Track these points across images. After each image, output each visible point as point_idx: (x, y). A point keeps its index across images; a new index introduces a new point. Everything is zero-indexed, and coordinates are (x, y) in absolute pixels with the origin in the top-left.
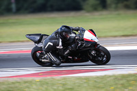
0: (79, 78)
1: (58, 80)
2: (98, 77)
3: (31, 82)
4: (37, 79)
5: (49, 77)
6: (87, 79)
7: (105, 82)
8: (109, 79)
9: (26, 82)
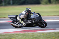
0: (40, 33)
1: (31, 34)
2: (47, 33)
3: (19, 35)
4: (21, 33)
5: (26, 33)
6: (43, 33)
7: (51, 35)
8: (52, 34)
9: (16, 35)
